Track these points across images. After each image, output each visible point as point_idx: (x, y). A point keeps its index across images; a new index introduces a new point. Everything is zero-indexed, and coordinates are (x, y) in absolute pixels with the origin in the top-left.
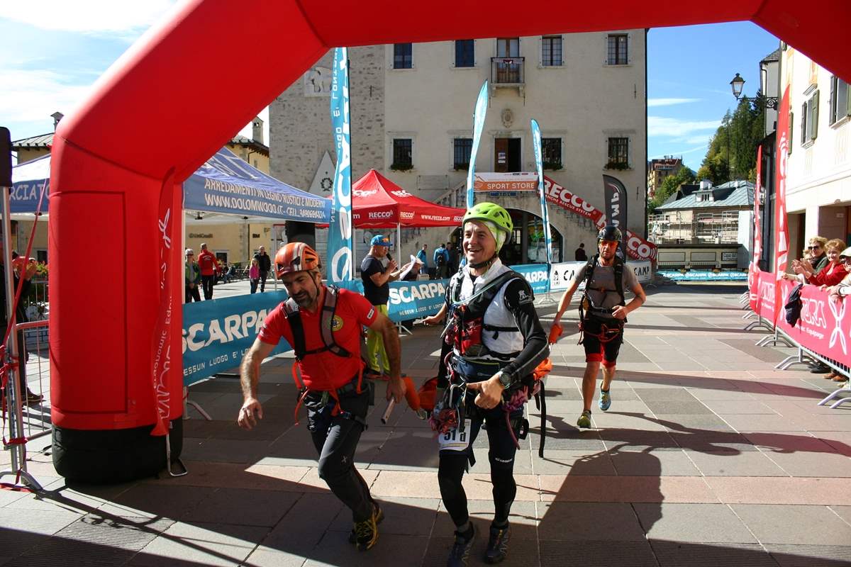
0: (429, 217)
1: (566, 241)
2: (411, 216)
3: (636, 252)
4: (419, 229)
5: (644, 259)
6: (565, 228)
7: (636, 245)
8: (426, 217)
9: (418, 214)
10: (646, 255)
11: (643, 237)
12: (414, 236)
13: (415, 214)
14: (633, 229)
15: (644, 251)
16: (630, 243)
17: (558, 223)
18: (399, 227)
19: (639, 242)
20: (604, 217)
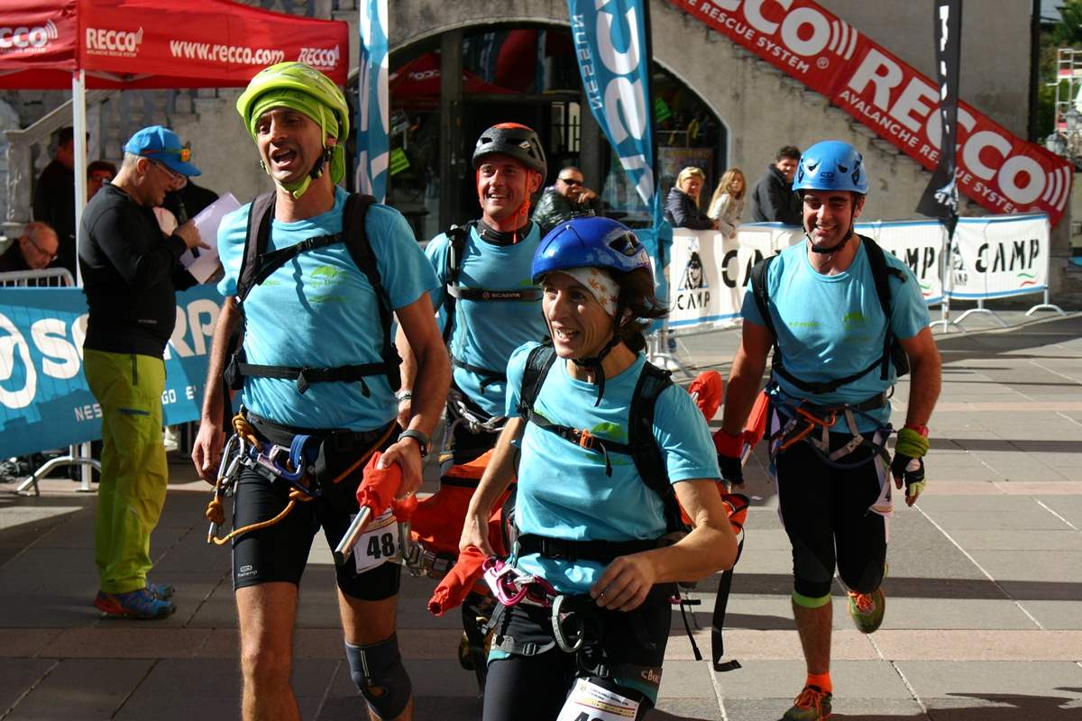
0: (203, 52)
1: (739, 142)
2: (130, 44)
3: (993, 184)
4: (194, 96)
5: (1024, 210)
6: (737, 96)
7: (991, 158)
8: (190, 50)
9: (156, 39)
10: (1027, 195)
11: (1021, 130)
12: (176, 121)
13: (145, 37)
14: (985, 100)
15: (1022, 180)
16: (971, 153)
17: (708, 79)
18: (78, 86)
19: (1004, 147)
20: (874, 59)
